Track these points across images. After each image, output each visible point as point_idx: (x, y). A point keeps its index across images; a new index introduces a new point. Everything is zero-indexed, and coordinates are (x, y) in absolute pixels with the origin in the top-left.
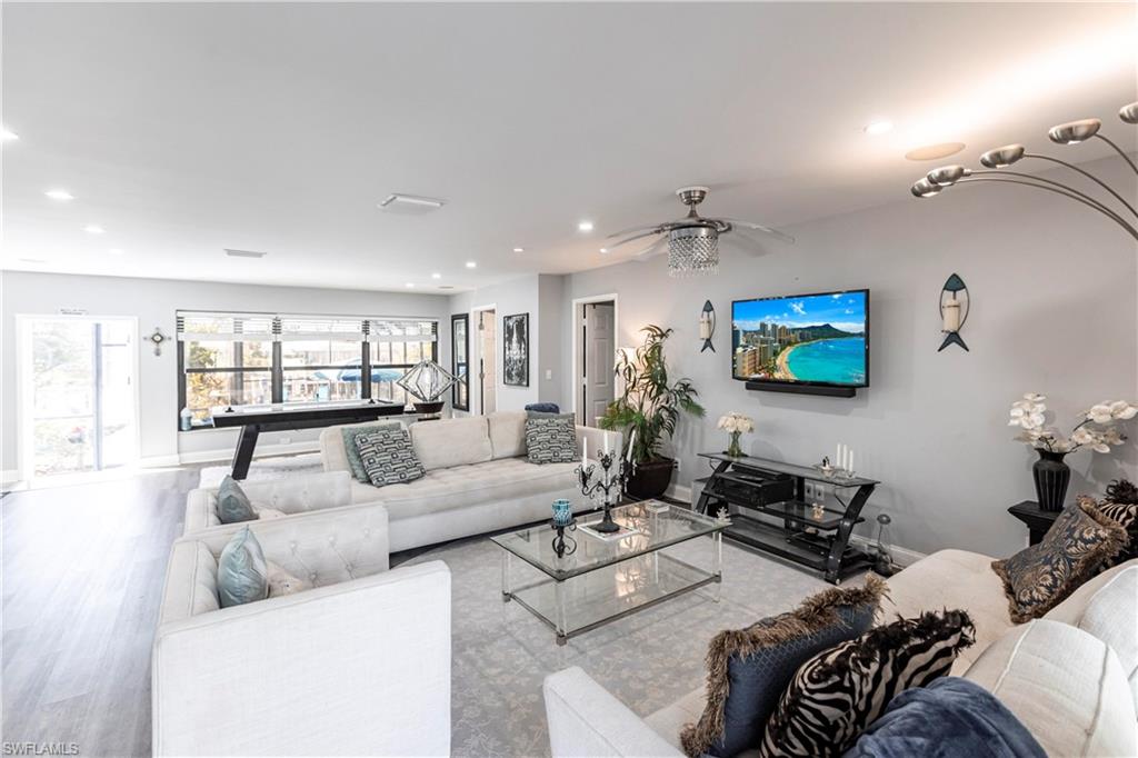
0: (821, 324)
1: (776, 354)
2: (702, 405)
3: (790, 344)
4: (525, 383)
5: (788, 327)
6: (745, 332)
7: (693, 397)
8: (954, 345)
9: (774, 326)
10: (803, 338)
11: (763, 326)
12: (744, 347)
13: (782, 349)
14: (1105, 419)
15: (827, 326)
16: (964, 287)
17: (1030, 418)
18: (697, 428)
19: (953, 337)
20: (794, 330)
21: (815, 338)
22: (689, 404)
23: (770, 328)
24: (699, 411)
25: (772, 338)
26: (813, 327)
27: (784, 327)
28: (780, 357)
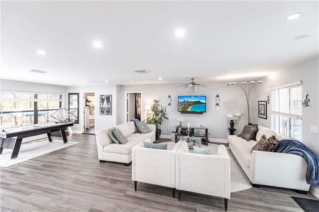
0: (198, 101)
1: (187, 108)
2: (168, 117)
3: (191, 105)
4: (111, 114)
5: (190, 101)
6: (180, 102)
7: (166, 116)
8: (218, 106)
9: (187, 101)
10: (194, 104)
11: (184, 101)
12: (180, 106)
13: (189, 107)
14: (238, 116)
15: (199, 101)
16: (219, 97)
17: (230, 116)
18: (167, 122)
19: (217, 104)
20: (192, 102)
21: (196, 104)
22: (165, 117)
23: (186, 101)
24: (167, 118)
25: (186, 104)
26: (196, 101)
27: (189, 101)
28: (188, 109)
